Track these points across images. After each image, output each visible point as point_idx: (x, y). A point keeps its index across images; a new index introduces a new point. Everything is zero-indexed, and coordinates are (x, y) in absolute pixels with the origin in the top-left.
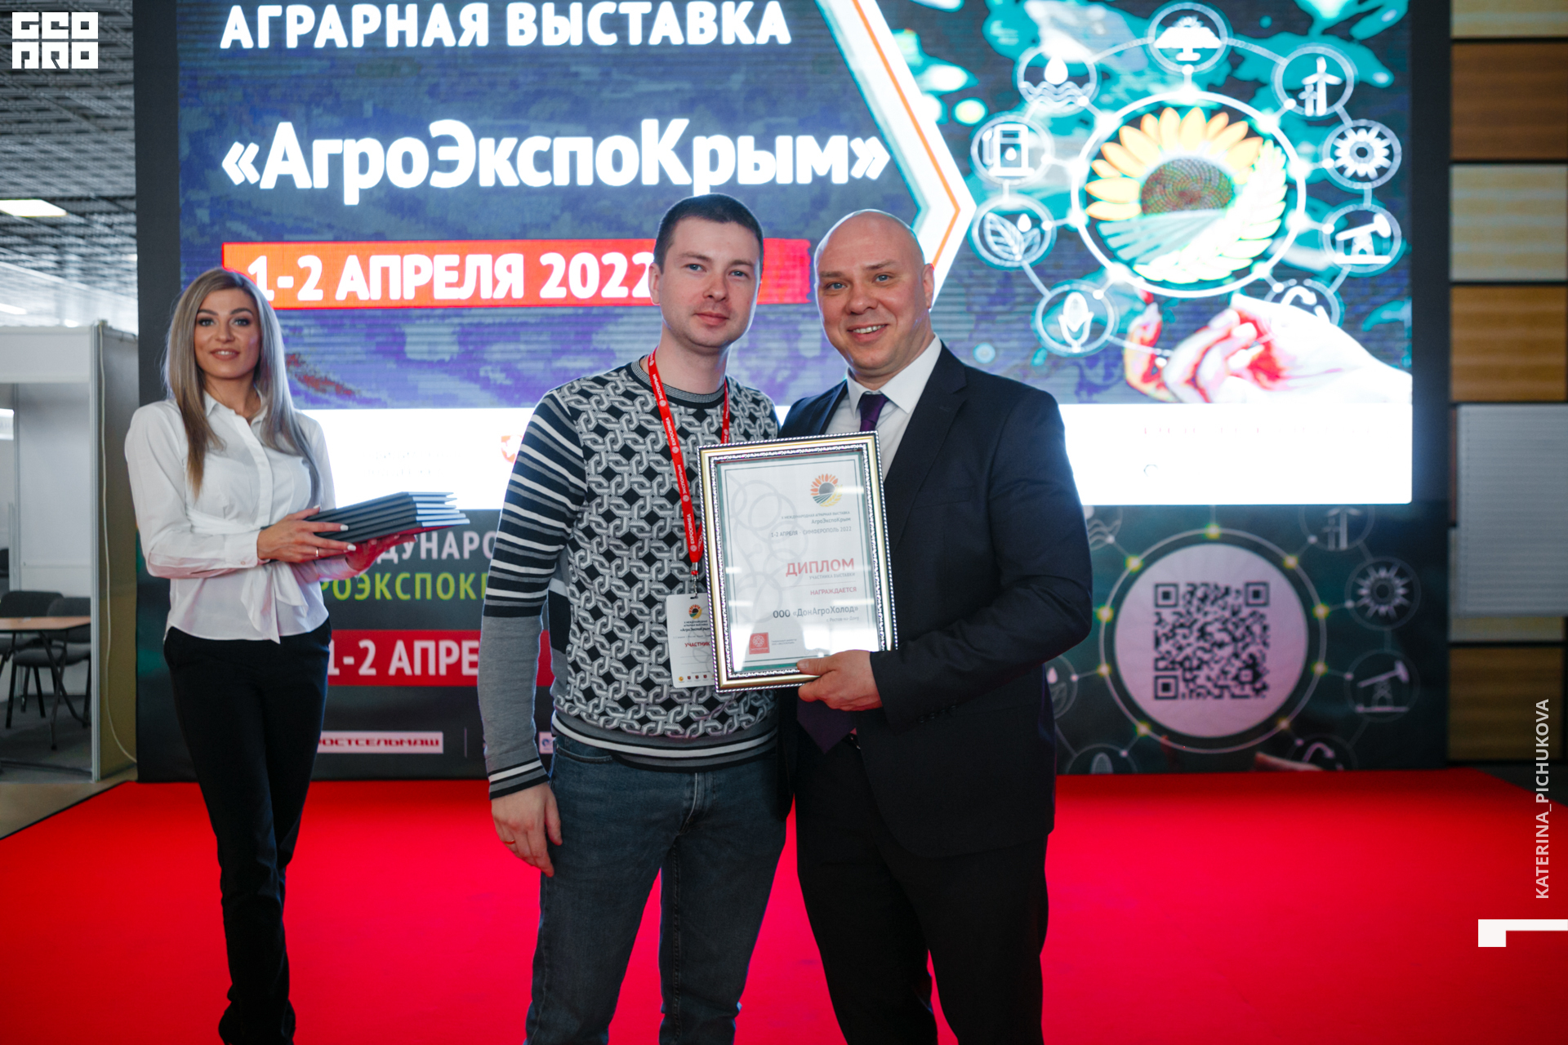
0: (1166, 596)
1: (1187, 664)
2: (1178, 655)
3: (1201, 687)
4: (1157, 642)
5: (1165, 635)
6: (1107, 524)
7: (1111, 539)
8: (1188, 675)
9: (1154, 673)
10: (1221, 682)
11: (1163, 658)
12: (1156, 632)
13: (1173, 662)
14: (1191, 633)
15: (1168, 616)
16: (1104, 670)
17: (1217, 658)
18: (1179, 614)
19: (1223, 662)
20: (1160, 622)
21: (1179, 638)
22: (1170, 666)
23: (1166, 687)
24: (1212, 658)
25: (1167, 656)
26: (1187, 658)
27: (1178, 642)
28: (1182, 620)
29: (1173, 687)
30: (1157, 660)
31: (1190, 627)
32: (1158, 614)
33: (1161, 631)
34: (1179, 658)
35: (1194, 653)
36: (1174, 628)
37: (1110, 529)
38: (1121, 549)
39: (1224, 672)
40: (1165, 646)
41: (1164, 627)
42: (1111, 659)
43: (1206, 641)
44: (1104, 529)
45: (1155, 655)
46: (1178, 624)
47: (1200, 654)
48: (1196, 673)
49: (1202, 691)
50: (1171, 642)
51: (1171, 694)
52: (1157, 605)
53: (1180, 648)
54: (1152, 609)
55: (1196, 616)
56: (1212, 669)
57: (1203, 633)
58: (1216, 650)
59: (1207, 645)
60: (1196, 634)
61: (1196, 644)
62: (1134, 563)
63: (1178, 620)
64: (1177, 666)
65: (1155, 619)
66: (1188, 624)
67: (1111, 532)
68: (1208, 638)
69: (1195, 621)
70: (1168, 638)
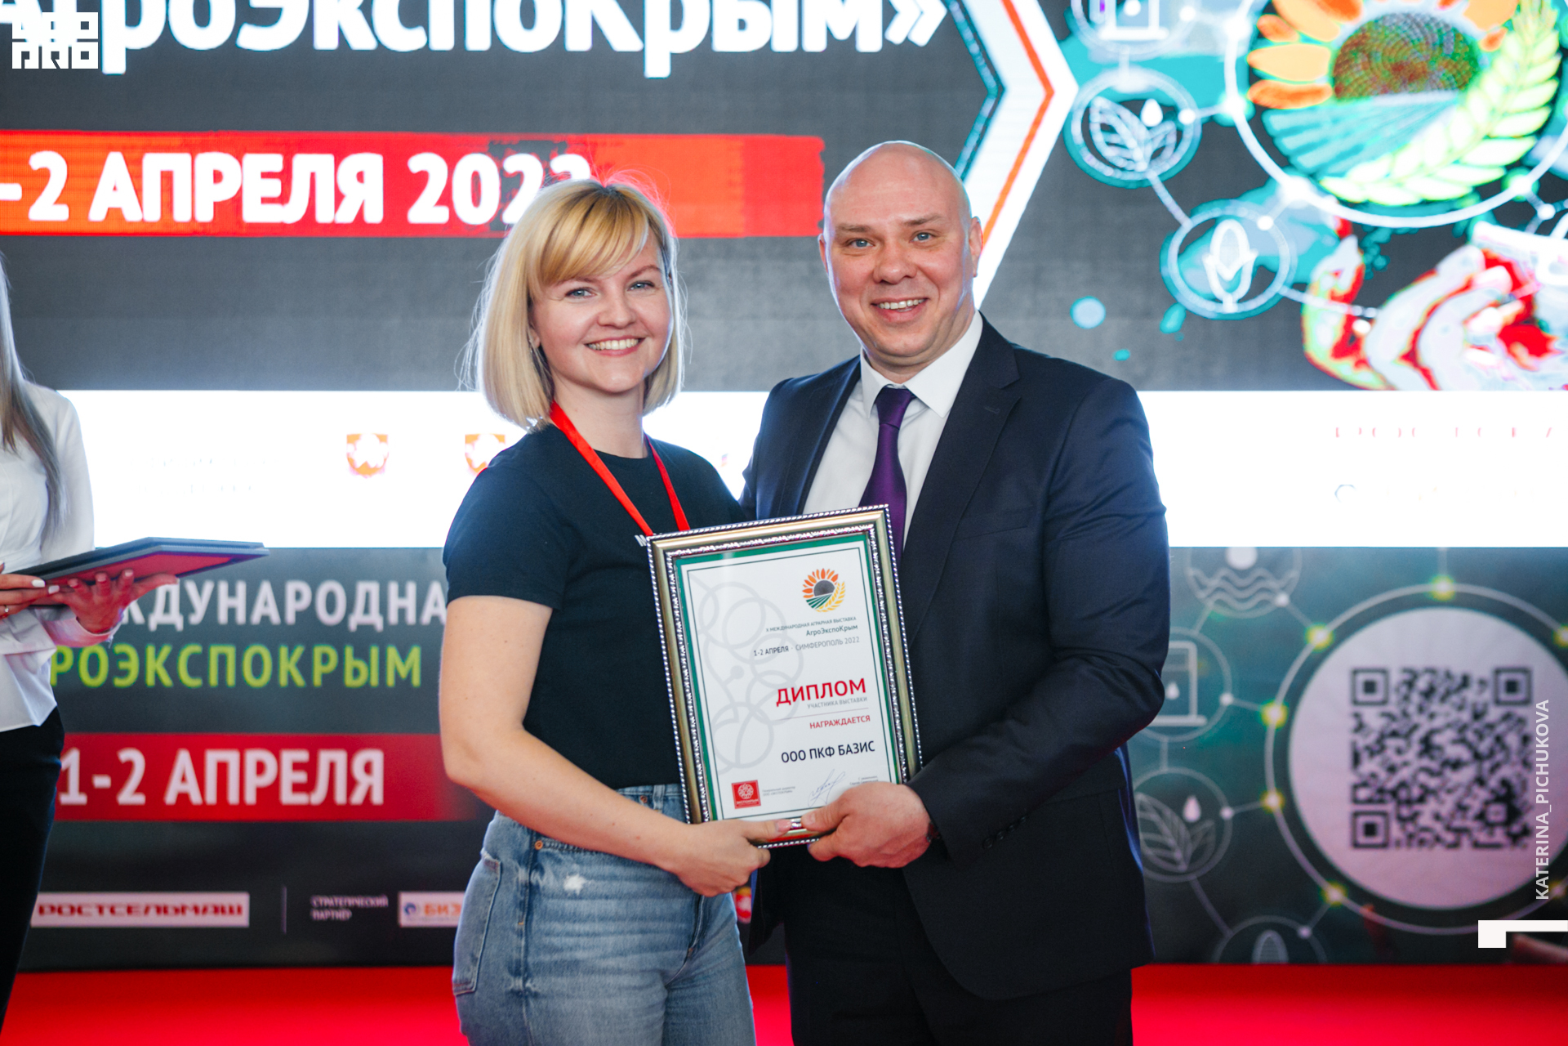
0: (1370, 687)
1: (1403, 794)
2: (1388, 779)
3: (1426, 829)
4: (1356, 760)
5: (1368, 748)
6: (1278, 577)
7: (1282, 600)
8: (1405, 812)
9: (1348, 808)
10: (1457, 823)
11: (1365, 785)
12: (1354, 744)
13: (1381, 791)
14: (1409, 745)
15: (1373, 719)
16: (1273, 801)
17: (1450, 785)
18: (1390, 716)
19: (1460, 792)
20: (1360, 727)
21: (1390, 753)
22: (1378, 797)
23: (1370, 830)
24: (1444, 784)
25: (1372, 781)
26: (1403, 785)
27: (1388, 760)
28: (1394, 726)
29: (1381, 830)
30: (1356, 787)
31: (1407, 736)
32: (1357, 716)
33: (1362, 741)
34: (1392, 784)
35: (1414, 777)
36: (1382, 737)
37: (1282, 583)
38: (1300, 616)
39: (1461, 808)
40: (1369, 766)
41: (1367, 735)
42: (1284, 784)
43: (1432, 758)
44: (1272, 584)
45: (1353, 779)
46: (1389, 730)
47: (1423, 778)
48: (1417, 807)
49: (1427, 836)
50: (1378, 759)
51: (1378, 839)
52: (1355, 702)
53: (1392, 769)
54: (1348, 708)
55: (1417, 718)
56: (1442, 802)
57: (1428, 747)
58: (1448, 773)
59: (1434, 765)
60: (1416, 747)
61: (1417, 763)
62: (1319, 636)
63: (1388, 725)
64: (1388, 797)
65: (1352, 723)
66: (1405, 730)
67: (1283, 589)
68: (1436, 753)
69: (1415, 727)
70: (1372, 753)
